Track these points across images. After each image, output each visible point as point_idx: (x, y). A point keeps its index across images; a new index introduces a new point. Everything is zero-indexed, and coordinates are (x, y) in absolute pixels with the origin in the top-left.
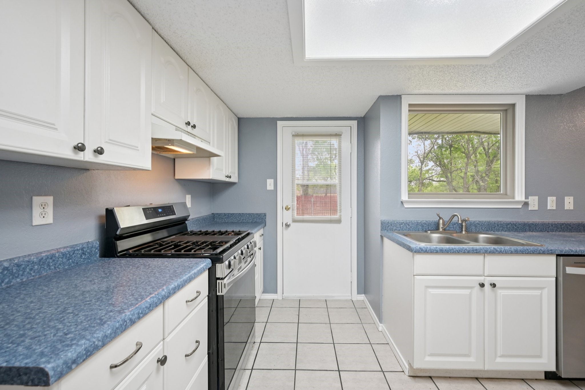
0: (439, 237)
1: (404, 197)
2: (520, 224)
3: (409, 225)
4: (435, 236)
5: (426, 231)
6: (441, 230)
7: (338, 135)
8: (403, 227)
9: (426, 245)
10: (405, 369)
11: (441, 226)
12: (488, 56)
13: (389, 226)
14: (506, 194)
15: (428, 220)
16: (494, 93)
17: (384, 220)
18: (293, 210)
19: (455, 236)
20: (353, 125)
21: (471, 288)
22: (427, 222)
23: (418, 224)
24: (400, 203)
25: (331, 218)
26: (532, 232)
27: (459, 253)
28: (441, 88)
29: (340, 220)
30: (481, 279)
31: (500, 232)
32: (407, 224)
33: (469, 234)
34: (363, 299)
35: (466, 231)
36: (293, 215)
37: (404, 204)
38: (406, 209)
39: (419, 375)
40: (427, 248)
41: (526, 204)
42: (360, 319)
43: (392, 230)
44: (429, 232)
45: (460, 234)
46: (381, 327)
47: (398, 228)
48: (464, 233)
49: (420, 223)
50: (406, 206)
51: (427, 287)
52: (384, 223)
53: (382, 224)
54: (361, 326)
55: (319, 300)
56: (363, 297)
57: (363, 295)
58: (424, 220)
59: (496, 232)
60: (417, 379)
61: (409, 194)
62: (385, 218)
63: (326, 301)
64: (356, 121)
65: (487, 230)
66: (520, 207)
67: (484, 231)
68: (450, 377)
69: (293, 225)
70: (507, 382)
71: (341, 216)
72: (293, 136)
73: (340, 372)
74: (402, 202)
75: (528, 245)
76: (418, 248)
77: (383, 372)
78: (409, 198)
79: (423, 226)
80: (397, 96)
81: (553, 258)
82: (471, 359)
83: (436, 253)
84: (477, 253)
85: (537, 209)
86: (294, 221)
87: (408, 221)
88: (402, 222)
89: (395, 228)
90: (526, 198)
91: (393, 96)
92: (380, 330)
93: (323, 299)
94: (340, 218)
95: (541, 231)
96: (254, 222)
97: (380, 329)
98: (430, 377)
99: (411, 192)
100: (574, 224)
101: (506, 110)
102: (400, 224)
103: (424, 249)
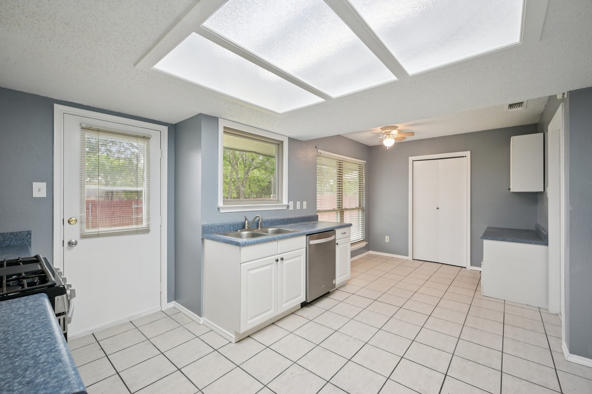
0: (248, 234)
1: (220, 204)
2: (286, 220)
3: (224, 227)
4: (245, 233)
5: (237, 231)
6: (246, 228)
7: (146, 138)
8: (220, 229)
9: (247, 240)
10: (232, 339)
11: (247, 225)
12: (280, 113)
13: (209, 229)
14: (278, 200)
15: (237, 221)
16: (274, 132)
17: (205, 225)
18: (81, 223)
19: (256, 231)
20: (164, 130)
21: (272, 264)
22: (236, 223)
23: (230, 225)
24: (217, 209)
25: (137, 228)
26: (291, 224)
27: (266, 242)
28: (247, 121)
29: (149, 229)
30: (276, 257)
31: (277, 226)
32: (222, 226)
33: (263, 229)
34: (173, 306)
35: (261, 227)
36: (81, 230)
37: (220, 209)
38: (221, 214)
39: (242, 338)
40: (249, 241)
41: (288, 206)
42: (179, 323)
43: (211, 232)
44: (239, 231)
45: (258, 230)
46: (202, 320)
47: (216, 230)
48: (259, 229)
49: (232, 224)
50: (221, 211)
51: (249, 270)
52: (205, 228)
53: (203, 228)
54: (182, 328)
55: (121, 324)
56: (173, 304)
57: (174, 302)
58: (234, 222)
59: (275, 226)
60: (241, 342)
61: (224, 201)
62: (205, 223)
63: (131, 322)
64: (167, 127)
65: (271, 225)
66: (286, 208)
67: (269, 226)
68: (259, 330)
69: (82, 243)
70: (286, 318)
71: (149, 225)
72: (82, 128)
73: (181, 370)
74: (218, 208)
75: (294, 231)
76: (244, 242)
77: (216, 350)
78: (223, 205)
79: (234, 227)
80: (215, 117)
81: (305, 237)
82: (272, 311)
83: (254, 244)
84: (275, 240)
85: (293, 209)
86: (84, 236)
87: (223, 224)
88: (219, 225)
89: (213, 231)
90: (288, 203)
91: (211, 117)
92: (201, 324)
93: (127, 321)
94: (149, 227)
95: (295, 223)
96: (5, 246)
97: (201, 322)
98: (249, 336)
99: (226, 200)
100: (307, 217)
101: (279, 144)
102: (217, 227)
103: (247, 243)
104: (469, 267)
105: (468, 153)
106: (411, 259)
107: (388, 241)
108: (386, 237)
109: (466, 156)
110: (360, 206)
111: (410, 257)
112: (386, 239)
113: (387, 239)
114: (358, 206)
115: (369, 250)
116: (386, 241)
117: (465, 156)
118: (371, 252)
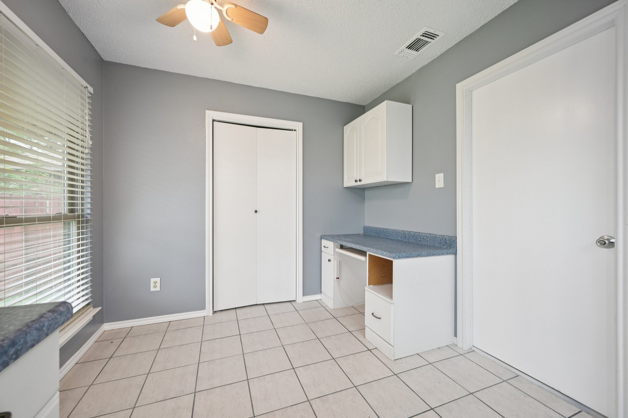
104: (301, 299)
105: (298, 126)
106: (211, 314)
107: (158, 289)
108: (153, 280)
109: (295, 130)
110: (72, 211)
111: (208, 312)
112: (152, 284)
113: (155, 285)
114: (64, 209)
115: (102, 322)
116: (152, 289)
117: (294, 128)
118: (107, 327)
